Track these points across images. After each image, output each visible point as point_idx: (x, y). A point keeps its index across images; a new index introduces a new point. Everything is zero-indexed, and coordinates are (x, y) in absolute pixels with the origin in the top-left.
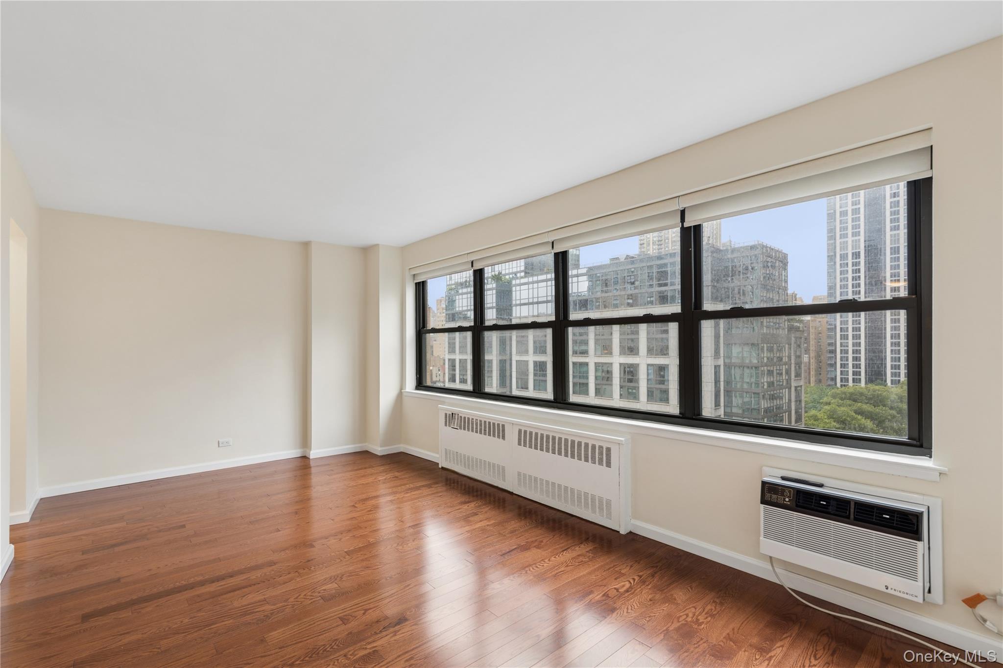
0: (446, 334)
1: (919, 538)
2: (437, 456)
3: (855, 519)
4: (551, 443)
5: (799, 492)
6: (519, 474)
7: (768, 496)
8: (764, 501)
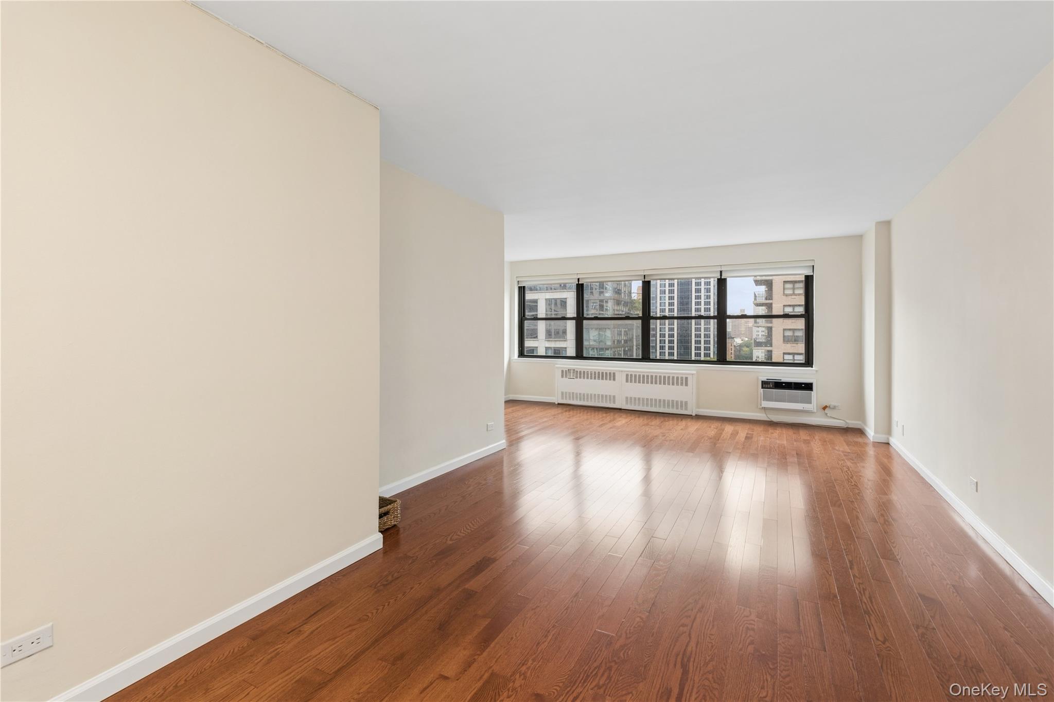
0: (544, 321)
1: (812, 391)
2: (554, 398)
3: (794, 388)
4: (650, 379)
5: (775, 382)
6: (627, 398)
7: (764, 386)
8: (762, 388)
